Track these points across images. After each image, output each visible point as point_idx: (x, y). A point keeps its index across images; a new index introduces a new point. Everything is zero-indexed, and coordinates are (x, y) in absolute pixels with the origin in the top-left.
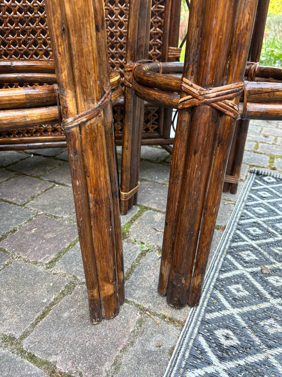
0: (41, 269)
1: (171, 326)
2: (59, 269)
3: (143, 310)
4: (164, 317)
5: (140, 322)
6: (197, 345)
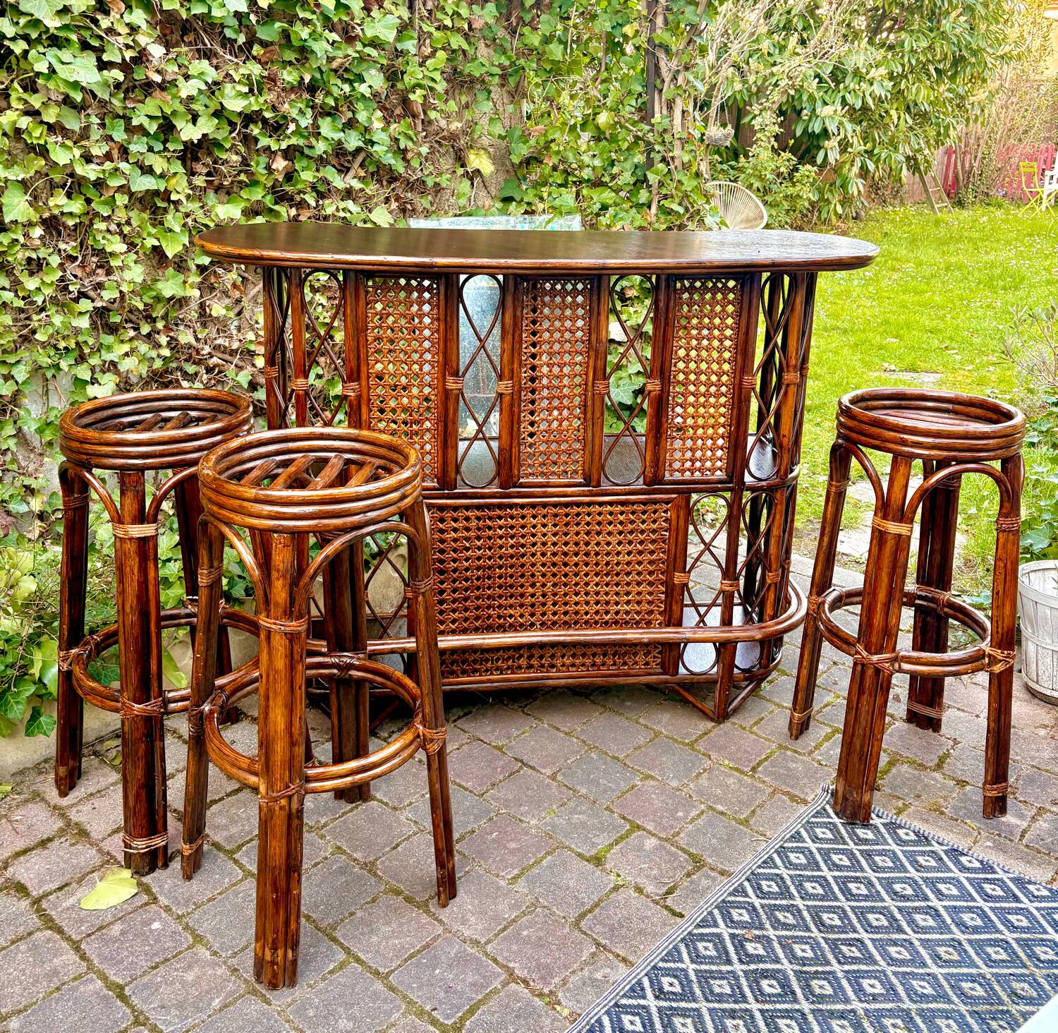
0: (502, 883)
1: (621, 965)
2: (521, 886)
3: (598, 944)
4: (618, 956)
5: (593, 955)
6: (640, 983)
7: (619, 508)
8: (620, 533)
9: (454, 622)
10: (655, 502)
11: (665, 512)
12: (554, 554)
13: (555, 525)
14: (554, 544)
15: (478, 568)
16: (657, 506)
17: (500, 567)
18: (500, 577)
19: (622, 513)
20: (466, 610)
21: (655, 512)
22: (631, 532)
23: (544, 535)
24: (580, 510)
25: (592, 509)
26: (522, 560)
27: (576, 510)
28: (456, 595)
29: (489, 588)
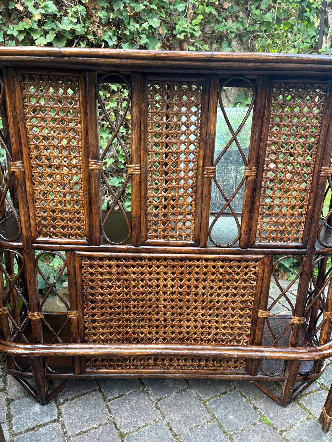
7: (220, 263)
8: (220, 281)
9: (103, 334)
10: (247, 260)
11: (255, 267)
12: (173, 293)
13: (173, 273)
14: (173, 286)
15: (119, 300)
16: (249, 263)
17: (134, 300)
18: (134, 307)
19: (222, 267)
20: (111, 327)
21: (247, 267)
22: (229, 281)
23: (165, 280)
24: (191, 263)
25: (200, 263)
26: (150, 296)
27: (188, 263)
28: (104, 318)
29: (127, 314)
